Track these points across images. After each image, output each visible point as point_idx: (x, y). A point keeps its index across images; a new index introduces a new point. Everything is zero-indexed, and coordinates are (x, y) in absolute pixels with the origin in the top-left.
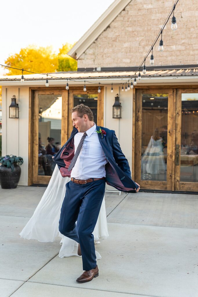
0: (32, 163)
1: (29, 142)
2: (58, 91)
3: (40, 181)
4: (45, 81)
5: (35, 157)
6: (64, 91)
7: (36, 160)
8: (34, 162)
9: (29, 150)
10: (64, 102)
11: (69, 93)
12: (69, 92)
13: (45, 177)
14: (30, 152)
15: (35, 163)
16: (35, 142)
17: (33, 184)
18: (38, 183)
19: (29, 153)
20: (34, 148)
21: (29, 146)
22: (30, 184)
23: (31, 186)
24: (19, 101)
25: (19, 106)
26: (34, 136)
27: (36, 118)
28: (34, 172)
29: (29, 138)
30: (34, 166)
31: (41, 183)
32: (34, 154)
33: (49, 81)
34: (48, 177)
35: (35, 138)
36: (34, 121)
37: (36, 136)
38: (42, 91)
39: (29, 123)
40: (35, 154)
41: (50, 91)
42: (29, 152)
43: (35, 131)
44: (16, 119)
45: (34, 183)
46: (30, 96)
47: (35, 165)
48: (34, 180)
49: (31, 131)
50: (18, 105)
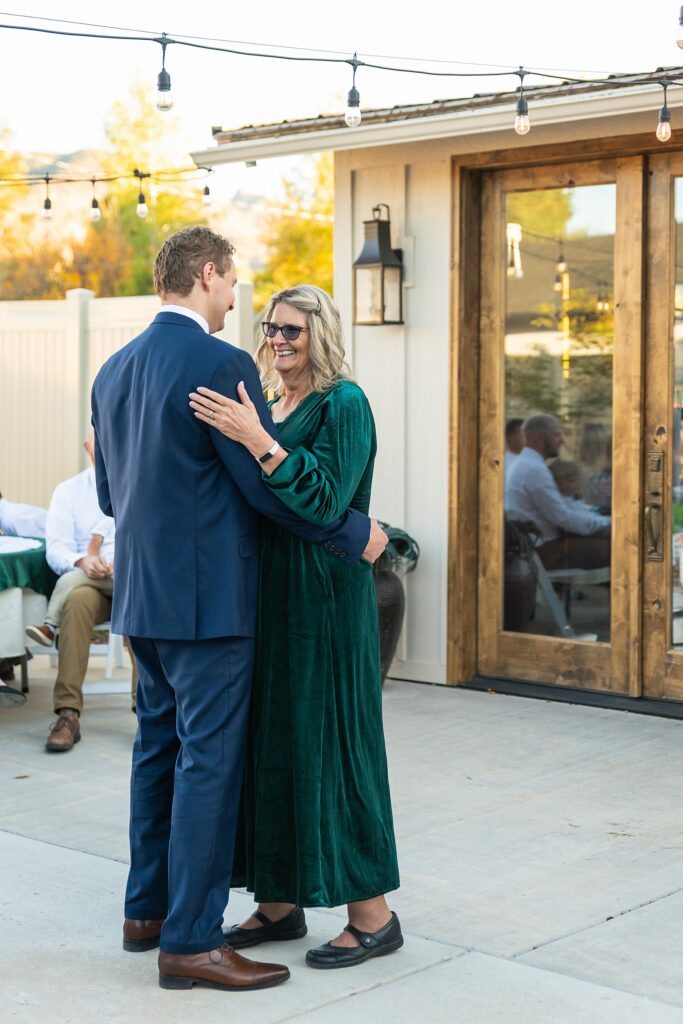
0: (476, 560)
1: (451, 449)
2: (595, 163)
3: (513, 661)
4: (514, 107)
5: (487, 528)
6: (624, 160)
7: (490, 548)
8: (481, 557)
9: (450, 492)
10: (627, 223)
11: (647, 175)
12: (652, 168)
13: (534, 641)
14: (455, 505)
15: (487, 562)
16: (485, 448)
17: (478, 675)
18: (501, 676)
19: (450, 510)
20: (482, 484)
21: (451, 469)
22: (459, 676)
23: (459, 686)
24: (407, 230)
25: (407, 261)
26: (483, 420)
27: (492, 323)
28: (482, 614)
29: (451, 429)
30: (481, 580)
31: (515, 672)
32: (481, 516)
33: (530, 104)
34: (549, 643)
35: (486, 430)
36: (484, 337)
37: (492, 416)
38: (520, 171)
39: (452, 350)
40: (489, 515)
41: (558, 169)
42: (450, 502)
43: (489, 391)
44: (385, 327)
45: (484, 671)
46: (457, 202)
47: (488, 574)
48: (483, 657)
49: (461, 389)
50: (399, 254)
